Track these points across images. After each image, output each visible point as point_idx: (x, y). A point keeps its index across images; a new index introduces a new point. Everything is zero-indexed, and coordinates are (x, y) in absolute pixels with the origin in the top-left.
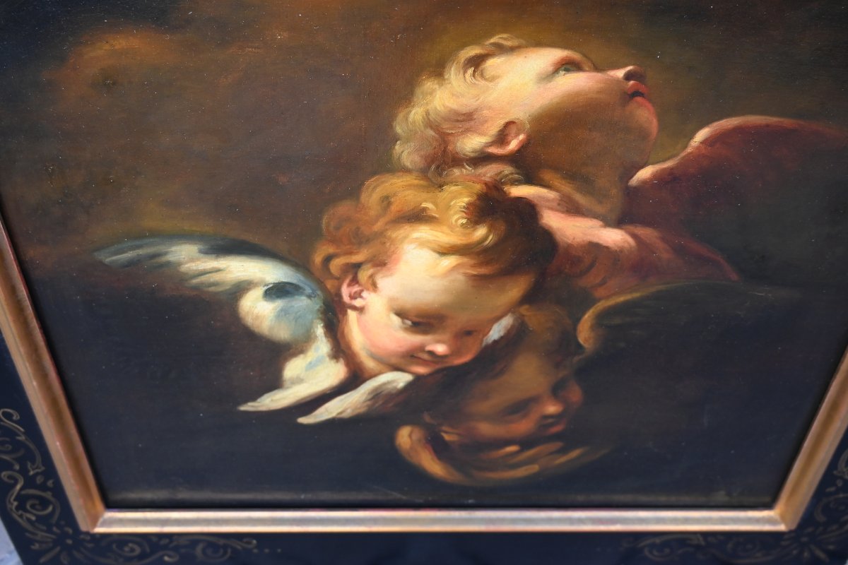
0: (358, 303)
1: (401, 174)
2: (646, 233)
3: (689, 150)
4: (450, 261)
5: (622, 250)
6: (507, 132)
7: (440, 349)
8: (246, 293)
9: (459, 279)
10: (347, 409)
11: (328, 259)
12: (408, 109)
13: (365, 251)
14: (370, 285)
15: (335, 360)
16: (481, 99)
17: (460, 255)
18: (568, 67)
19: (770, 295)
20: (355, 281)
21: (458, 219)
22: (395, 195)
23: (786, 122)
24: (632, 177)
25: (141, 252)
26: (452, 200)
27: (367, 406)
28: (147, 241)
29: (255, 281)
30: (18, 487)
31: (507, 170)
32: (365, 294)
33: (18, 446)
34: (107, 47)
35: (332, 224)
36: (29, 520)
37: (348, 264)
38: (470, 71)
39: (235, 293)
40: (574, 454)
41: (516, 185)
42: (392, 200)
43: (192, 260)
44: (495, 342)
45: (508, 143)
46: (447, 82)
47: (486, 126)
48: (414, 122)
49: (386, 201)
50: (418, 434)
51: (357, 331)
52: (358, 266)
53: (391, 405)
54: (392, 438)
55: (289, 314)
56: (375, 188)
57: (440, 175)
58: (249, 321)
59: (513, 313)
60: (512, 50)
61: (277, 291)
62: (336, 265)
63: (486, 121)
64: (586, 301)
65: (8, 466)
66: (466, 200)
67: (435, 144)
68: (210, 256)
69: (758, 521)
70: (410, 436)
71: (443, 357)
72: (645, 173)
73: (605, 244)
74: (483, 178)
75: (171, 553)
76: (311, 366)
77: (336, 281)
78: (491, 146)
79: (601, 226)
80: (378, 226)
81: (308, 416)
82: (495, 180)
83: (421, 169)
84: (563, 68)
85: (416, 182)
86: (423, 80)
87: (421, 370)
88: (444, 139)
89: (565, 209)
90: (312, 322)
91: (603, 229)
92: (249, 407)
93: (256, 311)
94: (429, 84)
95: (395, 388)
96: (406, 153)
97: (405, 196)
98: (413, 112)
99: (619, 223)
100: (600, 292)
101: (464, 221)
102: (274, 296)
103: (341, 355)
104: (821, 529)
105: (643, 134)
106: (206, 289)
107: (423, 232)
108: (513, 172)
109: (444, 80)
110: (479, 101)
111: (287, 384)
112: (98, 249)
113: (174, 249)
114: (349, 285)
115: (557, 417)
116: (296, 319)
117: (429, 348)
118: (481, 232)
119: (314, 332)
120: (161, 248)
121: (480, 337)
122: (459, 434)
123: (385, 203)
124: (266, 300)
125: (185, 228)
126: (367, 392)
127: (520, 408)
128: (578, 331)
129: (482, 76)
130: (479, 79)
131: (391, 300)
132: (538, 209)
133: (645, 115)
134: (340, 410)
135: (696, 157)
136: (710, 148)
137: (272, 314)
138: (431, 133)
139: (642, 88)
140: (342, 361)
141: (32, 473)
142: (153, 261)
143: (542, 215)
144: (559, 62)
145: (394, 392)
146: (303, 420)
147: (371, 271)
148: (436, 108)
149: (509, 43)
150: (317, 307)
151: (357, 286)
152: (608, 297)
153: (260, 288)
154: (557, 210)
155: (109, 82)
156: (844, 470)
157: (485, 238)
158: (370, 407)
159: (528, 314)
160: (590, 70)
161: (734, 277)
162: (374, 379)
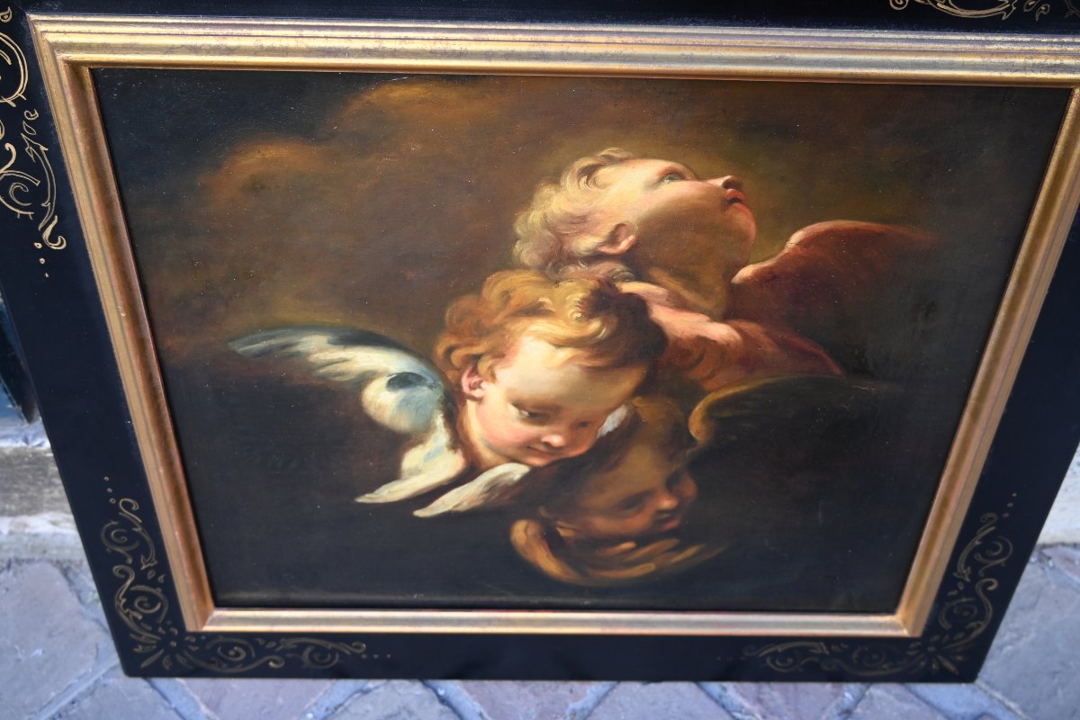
0: (477, 393)
2: (751, 327)
3: (786, 251)
4: (566, 353)
5: (728, 344)
6: (617, 233)
7: (556, 440)
8: (371, 382)
9: (574, 371)
10: (463, 502)
11: (450, 351)
12: (526, 213)
13: (485, 343)
14: (488, 376)
15: (453, 451)
16: (594, 204)
17: (575, 348)
18: (672, 176)
19: (873, 389)
20: (475, 372)
21: (573, 313)
22: (514, 290)
23: (875, 226)
24: (734, 275)
25: (273, 342)
26: (567, 295)
27: (483, 498)
28: (279, 332)
29: (380, 371)
30: (129, 582)
31: (619, 267)
32: (484, 385)
33: (133, 537)
34: (259, 156)
35: (455, 317)
36: (135, 619)
37: (468, 355)
38: (584, 179)
39: (360, 382)
40: (691, 551)
41: (627, 282)
42: (512, 295)
43: (321, 350)
44: (610, 434)
45: (619, 243)
46: (563, 189)
47: (598, 227)
48: (533, 224)
49: (506, 296)
50: (533, 528)
51: (475, 422)
52: (477, 357)
53: (507, 497)
54: (507, 533)
55: (410, 404)
56: (496, 283)
57: (557, 272)
58: (372, 410)
59: (627, 404)
60: (621, 161)
61: (400, 381)
62: (457, 356)
63: (599, 224)
64: (696, 393)
65: (120, 559)
66: (581, 295)
67: (552, 243)
68: (338, 346)
69: (880, 625)
70: (526, 531)
71: (559, 448)
72: (746, 272)
73: (712, 339)
74: (597, 276)
75: (276, 658)
76: (429, 457)
77: (456, 372)
78: (603, 246)
79: (708, 321)
80: (498, 320)
81: (425, 509)
82: (607, 277)
83: (539, 266)
84: (668, 177)
85: (534, 278)
86: (541, 186)
87: (538, 462)
88: (560, 239)
89: (674, 305)
90: (432, 413)
91: (709, 323)
92: (366, 499)
93: (378, 401)
94: (547, 191)
95: (511, 480)
96: (526, 252)
97: (524, 292)
98: (532, 214)
99: (724, 318)
100: (709, 385)
102: (397, 386)
103: (460, 445)
104: (947, 637)
105: (743, 237)
106: (332, 379)
107: (540, 325)
108: (625, 269)
109: (561, 187)
110: (592, 206)
111: (405, 475)
112: (232, 340)
113: (304, 339)
114: (469, 376)
115: (672, 512)
116: (417, 409)
117: (545, 439)
118: (595, 325)
119: (434, 422)
120: (292, 339)
121: (596, 428)
122: (574, 530)
124: (389, 391)
125: (317, 320)
126: (484, 484)
127: (635, 502)
128: (690, 424)
129: (594, 183)
130: (592, 186)
131: (509, 390)
132: (648, 305)
133: (744, 219)
134: (456, 503)
137: (394, 405)
138: (547, 233)
139: (740, 195)
140: (460, 452)
141: (144, 567)
142: (284, 351)
143: (651, 310)
144: (664, 172)
145: (510, 484)
146: (420, 513)
147: (490, 362)
148: (552, 212)
149: (618, 156)
150: (438, 397)
151: (477, 376)
152: (718, 390)
153: (384, 378)
154: (665, 306)
155: (256, 187)
156: (964, 571)
157: (599, 332)
158: (486, 500)
159: (641, 405)
160: (692, 180)
161: (837, 371)
162: (490, 471)
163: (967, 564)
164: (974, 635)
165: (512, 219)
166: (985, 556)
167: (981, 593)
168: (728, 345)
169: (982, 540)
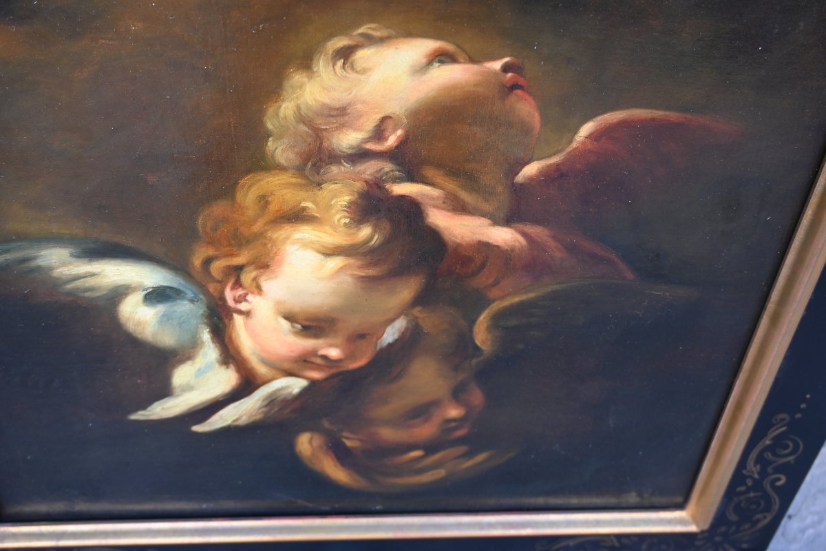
0: (243, 306)
1: (277, 171)
2: (536, 231)
3: (574, 145)
4: (336, 262)
6: (382, 128)
7: (334, 353)
8: (125, 298)
9: (347, 281)
10: (243, 415)
11: (208, 262)
12: (276, 105)
13: (246, 253)
14: (254, 288)
15: (225, 367)
16: (354, 92)
17: (346, 256)
18: (442, 58)
19: (668, 294)
20: (238, 284)
21: (341, 218)
22: (272, 194)
23: (673, 116)
24: (517, 173)
25: (9, 256)
26: (332, 199)
27: (263, 412)
28: (13, 245)
29: (134, 285)
31: (388, 166)
32: (249, 297)
35: (209, 225)
37: (229, 266)
38: (340, 63)
39: (113, 298)
40: (481, 457)
41: (398, 183)
42: (270, 199)
43: (64, 264)
44: (390, 345)
45: (386, 139)
46: (315, 75)
47: (361, 120)
48: (285, 117)
49: (264, 201)
50: (318, 440)
51: (244, 335)
52: (239, 269)
53: (288, 411)
54: (291, 446)
55: (172, 319)
56: (250, 187)
57: (318, 173)
58: (131, 326)
59: (406, 315)
60: (382, 40)
61: (157, 296)
62: (217, 267)
63: (361, 116)
64: (478, 302)
66: (347, 198)
67: (310, 140)
68: (83, 259)
69: (669, 522)
70: (310, 442)
71: (338, 361)
72: (531, 170)
73: (496, 244)
74: (364, 176)
76: (200, 373)
77: (218, 284)
78: (367, 142)
79: (490, 225)
80: (257, 227)
81: (203, 424)
82: (376, 177)
83: (298, 166)
84: (437, 60)
85: (294, 180)
86: (291, 73)
87: (316, 375)
88: (318, 134)
89: (451, 207)
90: (197, 328)
91: (492, 227)
92: (139, 416)
93: (137, 317)
94: (298, 78)
95: (290, 394)
96: (280, 150)
97: (283, 196)
98: (283, 106)
99: (507, 222)
100: (494, 293)
101: (347, 221)
102: (155, 301)
103: (231, 360)
104: (733, 528)
105: (526, 130)
106: (82, 295)
107: (305, 232)
108: (394, 168)
109: (314, 72)
110: (351, 95)
111: (177, 391)
113: (43, 252)
114: (233, 288)
115: (460, 421)
116: (180, 324)
117: (322, 352)
118: (365, 231)
119: (200, 337)
120: (30, 253)
121: (374, 339)
122: (360, 440)
123: (262, 202)
124: (146, 305)
125: (54, 231)
126: (262, 399)
127: (422, 412)
128: (474, 333)
129: (352, 68)
130: (350, 72)
131: (278, 303)
132: (423, 208)
133: (526, 109)
134: (235, 418)
135: (581, 153)
136: (595, 143)
137: (155, 320)
138: (303, 128)
139: (521, 81)
140: (232, 366)
142: (23, 266)
143: (427, 214)
144: (432, 54)
145: (290, 398)
146: (198, 428)
147: (254, 274)
148: (307, 103)
149: (377, 34)
150: (201, 312)
151: (241, 289)
152: (502, 298)
153: (139, 293)
154: (442, 209)
156: (753, 469)
157: (371, 238)
158: (266, 413)
159: (421, 316)
160: (464, 63)
161: (630, 275)
162: (266, 385)
163: (756, 462)
164: (760, 525)
165: (262, 112)
166: (775, 454)
167: (768, 488)
168: (512, 250)
169: (774, 439)
